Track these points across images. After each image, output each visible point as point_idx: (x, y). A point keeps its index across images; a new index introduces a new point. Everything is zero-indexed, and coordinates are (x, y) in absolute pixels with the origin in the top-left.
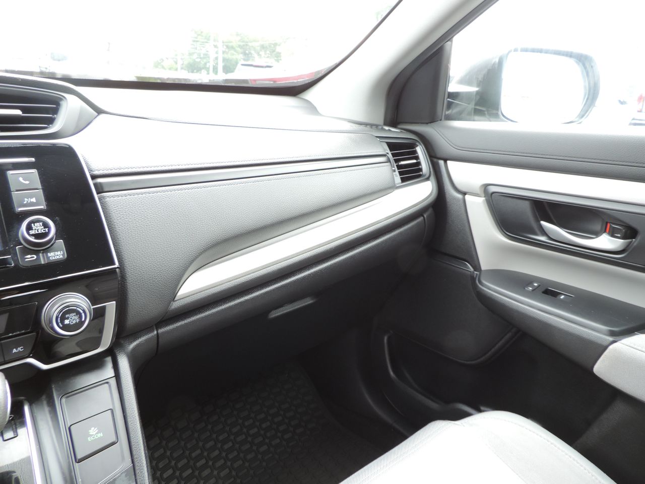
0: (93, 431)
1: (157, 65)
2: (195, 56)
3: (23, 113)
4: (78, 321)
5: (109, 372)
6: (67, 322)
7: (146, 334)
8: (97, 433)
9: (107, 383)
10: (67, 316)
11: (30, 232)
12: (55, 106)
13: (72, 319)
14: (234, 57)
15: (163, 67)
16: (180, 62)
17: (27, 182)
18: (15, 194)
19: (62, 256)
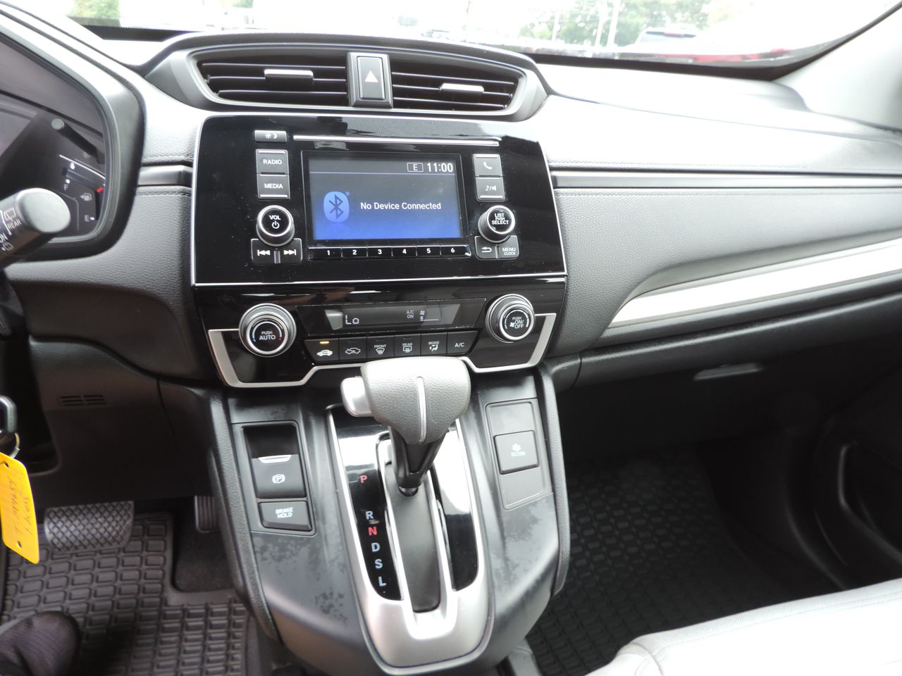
0: (516, 447)
1: (526, 32)
2: (578, 19)
3: (485, 91)
4: (522, 326)
5: (529, 390)
6: (512, 325)
7: (570, 360)
8: (520, 451)
9: (530, 403)
10: (513, 318)
11: (493, 222)
12: (513, 83)
13: (517, 323)
14: (635, 21)
15: (532, 35)
16: (557, 28)
17: (490, 168)
18: (478, 180)
19: (514, 254)
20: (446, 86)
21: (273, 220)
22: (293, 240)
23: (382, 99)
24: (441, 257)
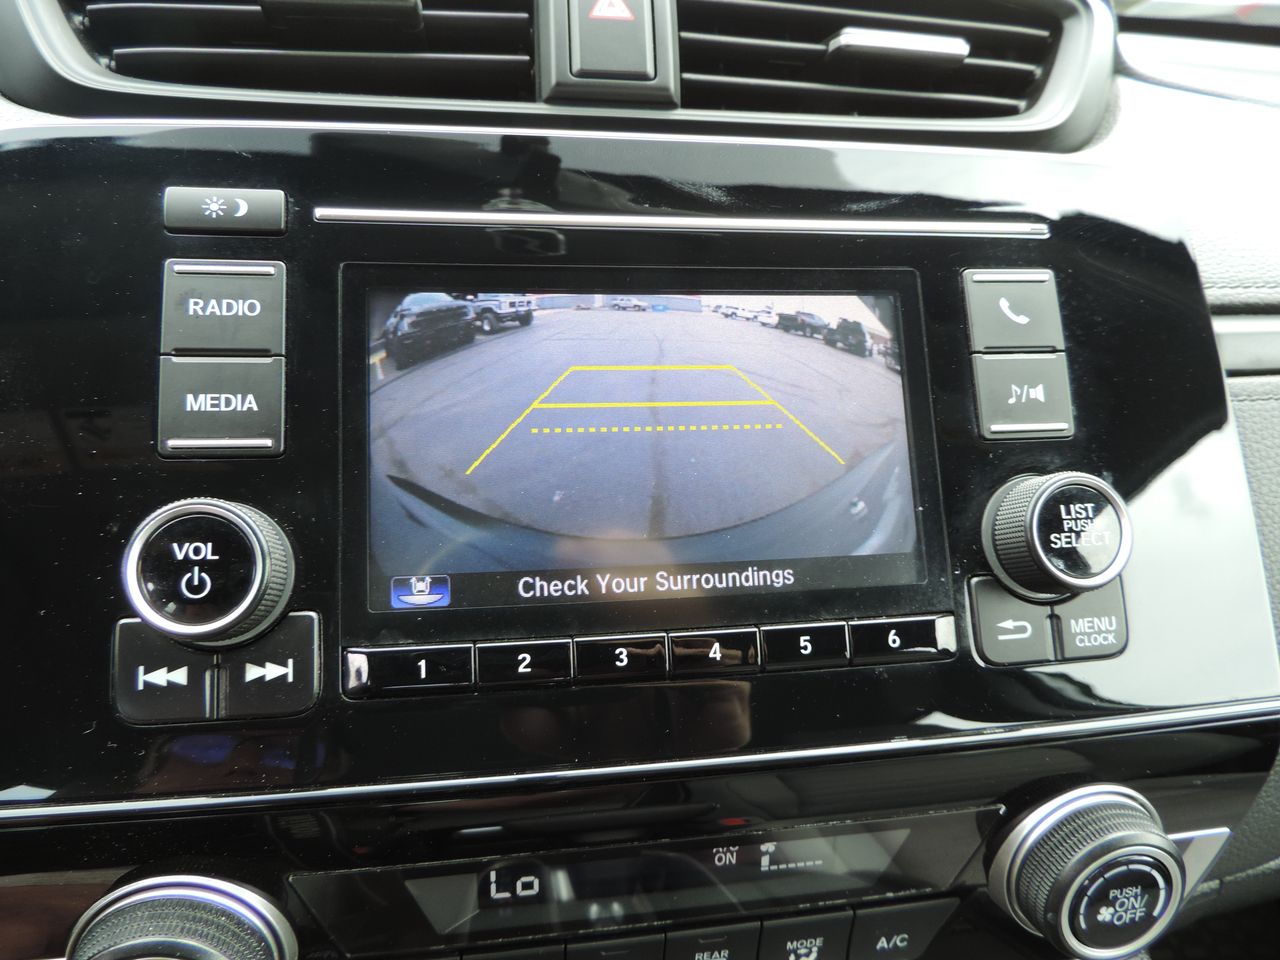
3: (970, 53)
4: (1138, 914)
6: (1105, 914)
10: (1112, 893)
11: (1053, 538)
12: (1045, 33)
13: (1122, 908)
17: (1023, 320)
18: (984, 365)
19: (1111, 638)
20: (853, 37)
21: (187, 564)
22: (284, 616)
23: (644, 77)
24: (851, 663)
